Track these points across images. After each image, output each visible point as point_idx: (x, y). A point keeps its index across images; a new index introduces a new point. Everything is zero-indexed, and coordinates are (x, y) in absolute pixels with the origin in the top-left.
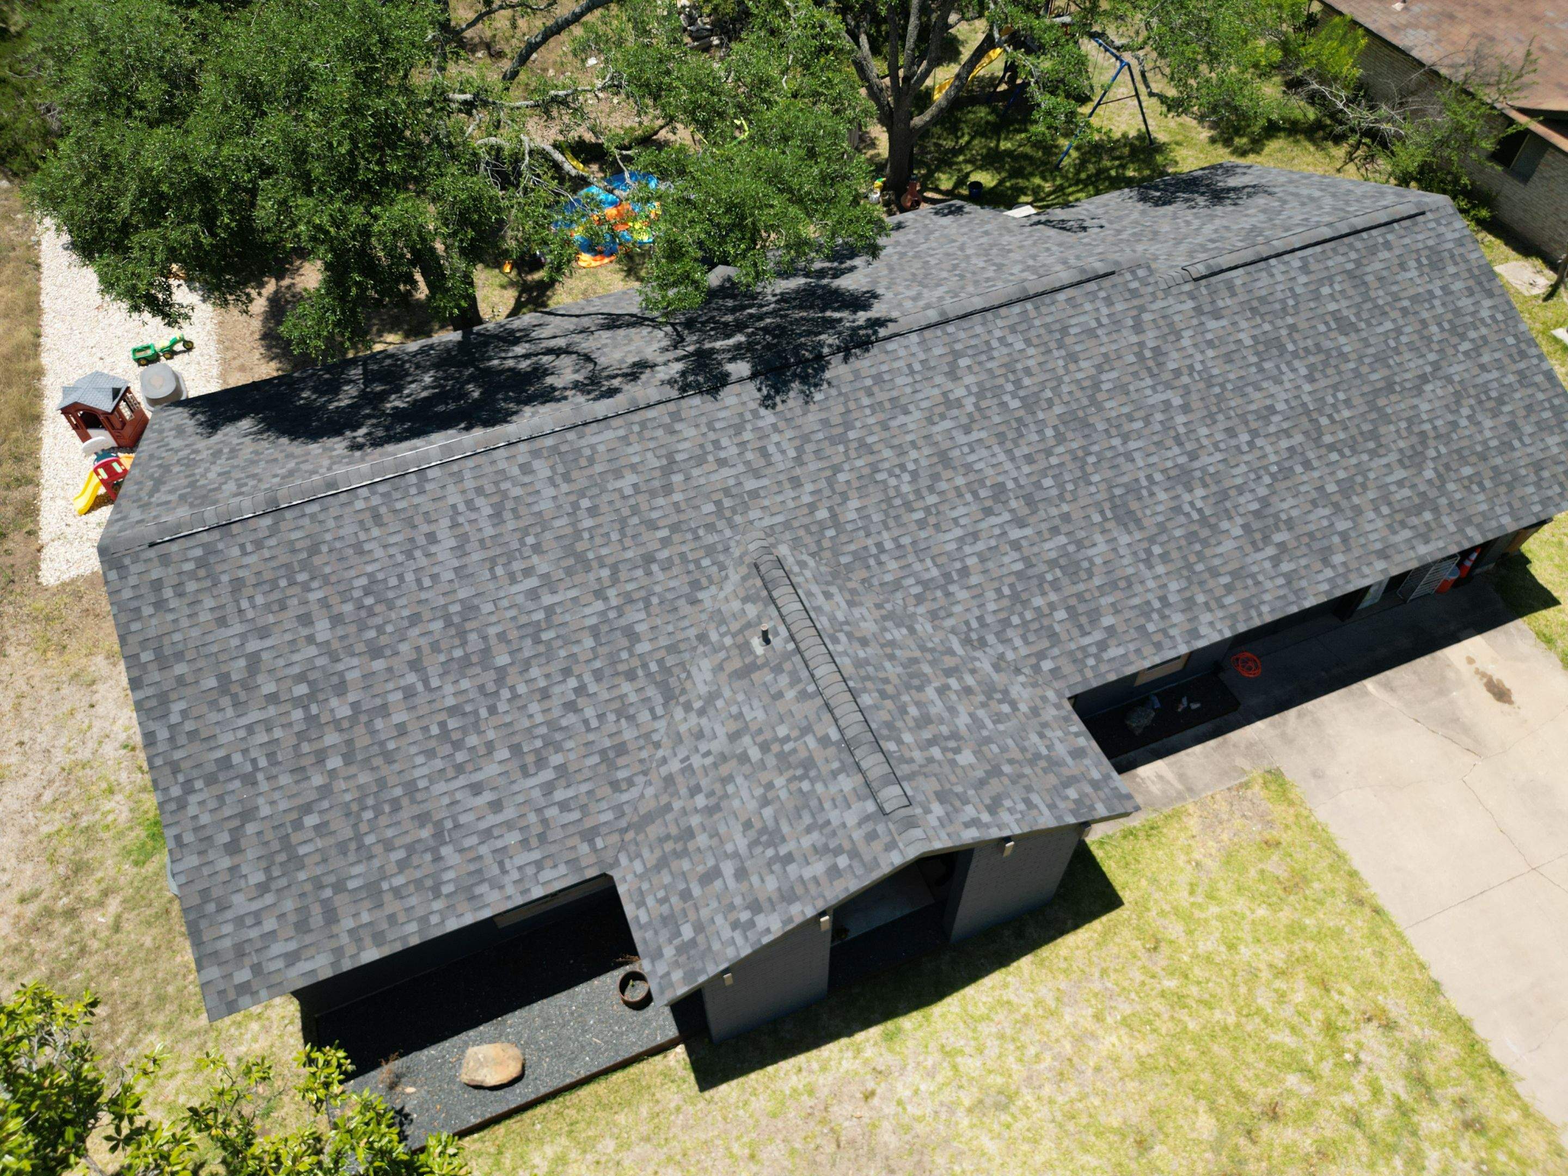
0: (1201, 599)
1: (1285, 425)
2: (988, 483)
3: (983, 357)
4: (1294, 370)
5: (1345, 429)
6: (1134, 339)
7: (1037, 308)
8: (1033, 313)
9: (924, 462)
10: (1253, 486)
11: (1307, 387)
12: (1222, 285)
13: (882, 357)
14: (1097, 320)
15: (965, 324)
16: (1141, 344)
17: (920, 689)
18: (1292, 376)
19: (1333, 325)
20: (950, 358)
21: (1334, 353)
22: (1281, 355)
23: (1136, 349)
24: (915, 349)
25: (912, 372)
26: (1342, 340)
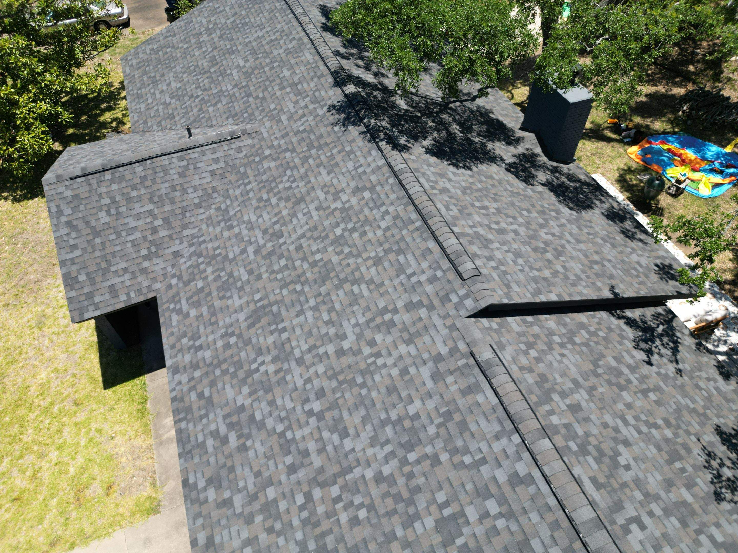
0: (197, 374)
1: (329, 448)
2: (283, 228)
3: (371, 205)
4: (387, 459)
5: (328, 515)
6: (400, 304)
7: (417, 229)
8: (411, 227)
9: (296, 191)
10: (275, 414)
11: (369, 474)
12: (471, 380)
13: (366, 150)
14: (414, 274)
15: (397, 187)
16: (395, 311)
17: (151, 200)
18: (380, 456)
19: (447, 512)
20: (368, 185)
21: (411, 510)
22: (401, 445)
23: (390, 307)
24: (373, 165)
25: (356, 169)
26: (430, 522)
